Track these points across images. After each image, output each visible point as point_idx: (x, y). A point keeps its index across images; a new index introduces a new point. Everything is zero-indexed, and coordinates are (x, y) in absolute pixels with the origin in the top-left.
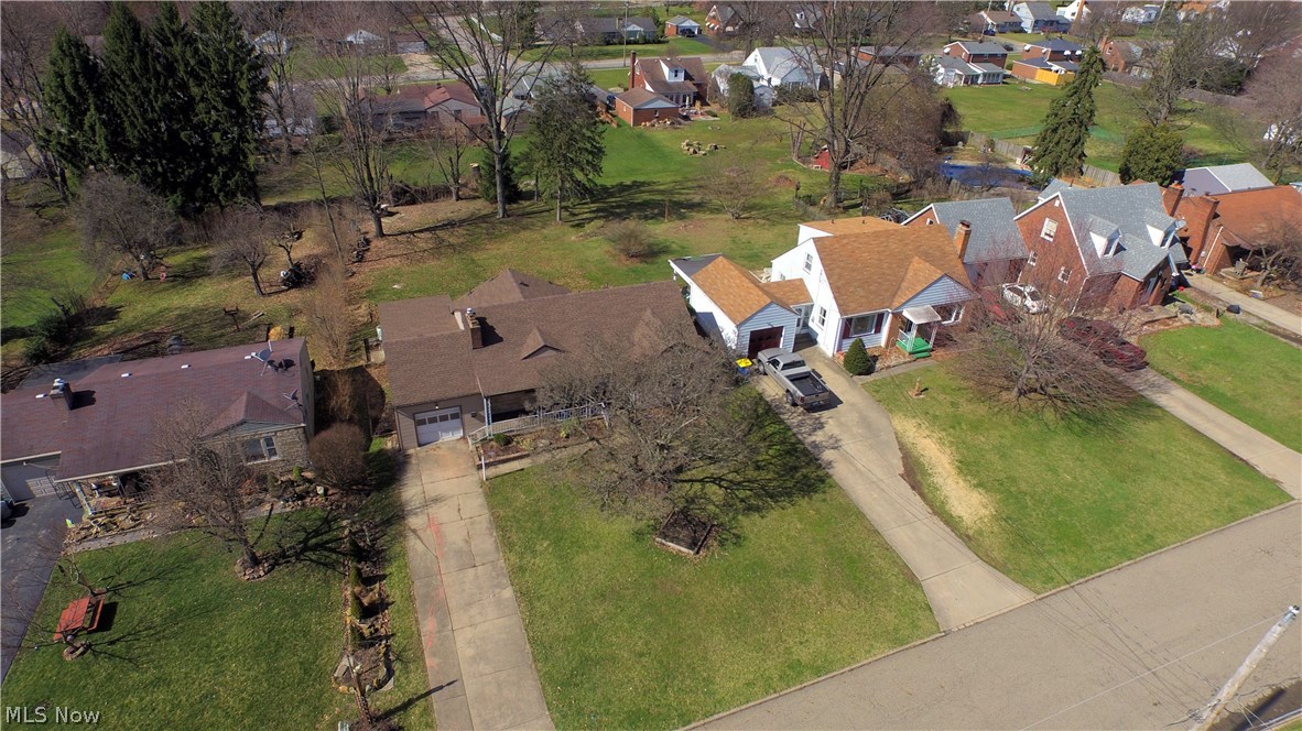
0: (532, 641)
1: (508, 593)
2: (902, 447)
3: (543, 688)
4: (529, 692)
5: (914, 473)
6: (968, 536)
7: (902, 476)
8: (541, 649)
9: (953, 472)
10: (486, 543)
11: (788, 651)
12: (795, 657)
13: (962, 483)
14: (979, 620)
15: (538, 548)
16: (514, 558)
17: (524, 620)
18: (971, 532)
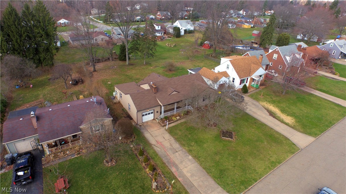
0: (204, 168)
1: (190, 157)
2: (266, 109)
3: (215, 180)
4: (211, 182)
5: (272, 114)
6: (292, 127)
7: (269, 115)
8: (208, 170)
9: (281, 113)
10: (176, 145)
11: (269, 159)
12: (272, 161)
13: (284, 115)
14: (307, 145)
15: (192, 145)
16: (187, 148)
17: (199, 164)
18: (292, 126)
